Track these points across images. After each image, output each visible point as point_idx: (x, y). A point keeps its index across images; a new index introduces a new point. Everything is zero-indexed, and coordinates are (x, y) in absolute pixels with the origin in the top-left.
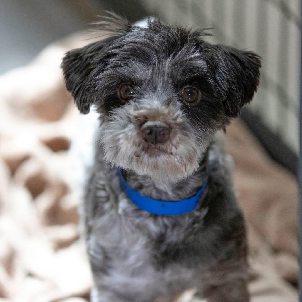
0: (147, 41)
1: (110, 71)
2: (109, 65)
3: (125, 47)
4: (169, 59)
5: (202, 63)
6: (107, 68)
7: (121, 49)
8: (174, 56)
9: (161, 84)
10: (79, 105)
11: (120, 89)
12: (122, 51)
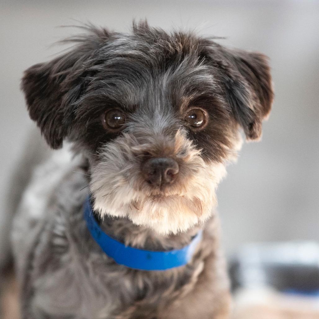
0: (140, 53)
1: (92, 94)
2: (90, 86)
3: (109, 62)
4: (166, 74)
5: (209, 78)
6: (88, 89)
7: (105, 65)
8: (173, 70)
9: (159, 106)
10: (49, 138)
11: (106, 115)
12: (106, 67)
